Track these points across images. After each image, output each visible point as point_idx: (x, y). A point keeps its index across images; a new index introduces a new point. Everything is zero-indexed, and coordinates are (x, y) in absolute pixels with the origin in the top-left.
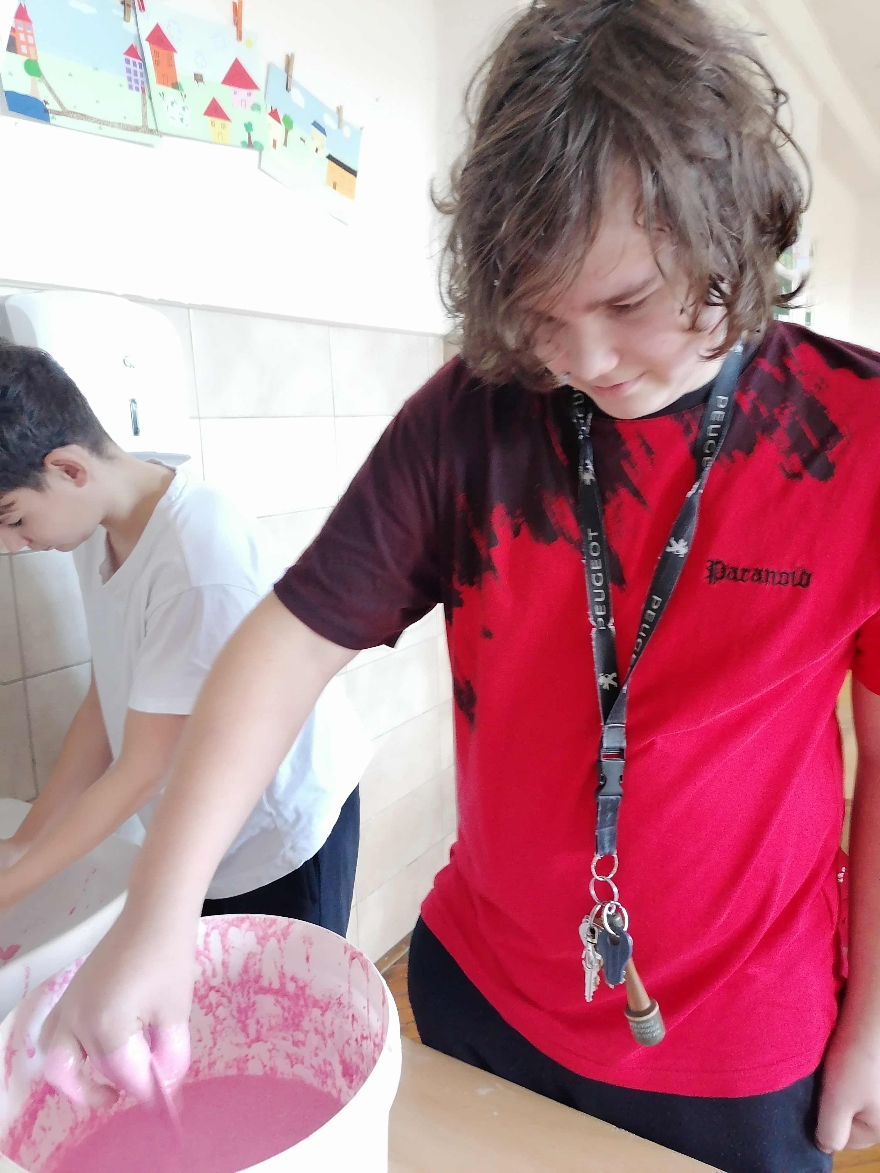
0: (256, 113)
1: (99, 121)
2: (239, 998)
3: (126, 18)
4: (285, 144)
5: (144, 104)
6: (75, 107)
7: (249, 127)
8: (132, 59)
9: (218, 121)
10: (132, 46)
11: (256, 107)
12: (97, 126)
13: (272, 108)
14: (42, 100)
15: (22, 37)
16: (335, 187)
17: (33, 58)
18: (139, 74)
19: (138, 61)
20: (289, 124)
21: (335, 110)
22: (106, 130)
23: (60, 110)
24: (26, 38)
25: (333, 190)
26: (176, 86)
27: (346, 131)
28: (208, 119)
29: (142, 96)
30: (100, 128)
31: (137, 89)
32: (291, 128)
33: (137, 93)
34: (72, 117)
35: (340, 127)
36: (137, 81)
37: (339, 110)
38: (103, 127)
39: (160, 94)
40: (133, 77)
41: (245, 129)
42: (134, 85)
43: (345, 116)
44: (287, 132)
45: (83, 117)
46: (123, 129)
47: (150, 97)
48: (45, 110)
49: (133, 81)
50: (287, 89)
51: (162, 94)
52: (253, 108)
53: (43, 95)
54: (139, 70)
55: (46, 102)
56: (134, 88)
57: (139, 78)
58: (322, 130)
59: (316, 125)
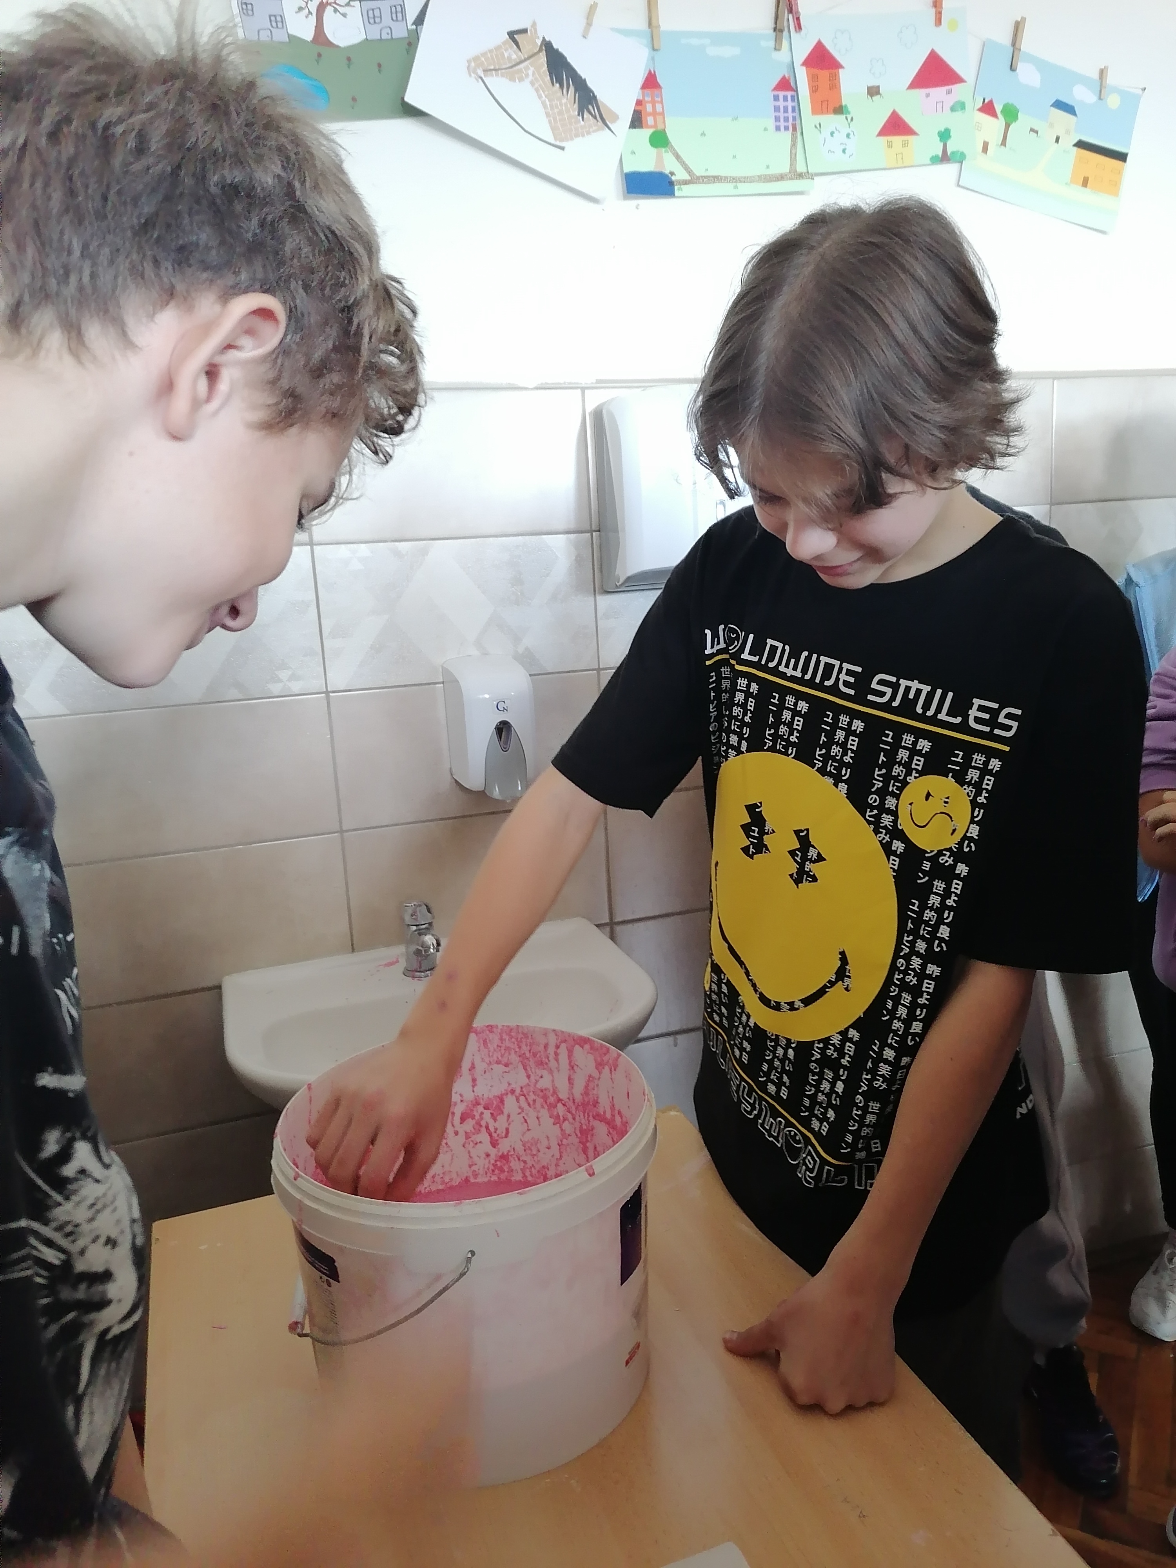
0: (958, 114)
1: (735, 180)
2: (581, 1117)
3: (777, 48)
4: (1004, 143)
5: (794, 144)
6: (707, 170)
7: (945, 135)
8: (781, 94)
9: (897, 140)
10: (784, 78)
11: (959, 106)
12: (732, 185)
13: (984, 100)
14: (667, 172)
15: (649, 108)
16: (1085, 183)
17: (660, 127)
18: (790, 109)
19: (789, 94)
20: (1011, 114)
21: (1096, 75)
22: (744, 188)
23: (688, 177)
24: (654, 107)
25: (1084, 189)
26: (839, 110)
27: (1113, 101)
28: (884, 139)
29: (793, 135)
30: (736, 187)
31: (786, 128)
32: (1016, 118)
33: (787, 132)
34: (703, 182)
35: (1100, 99)
36: (786, 119)
37: (1102, 73)
38: (739, 185)
39: (816, 127)
40: (782, 115)
41: (939, 139)
42: (782, 124)
43: (1110, 80)
44: (1007, 126)
45: (716, 179)
46: (764, 182)
47: (802, 134)
48: (671, 184)
49: (782, 119)
50: (1012, 68)
51: (818, 126)
52: (953, 109)
53: (669, 165)
54: (790, 104)
55: (672, 174)
56: (782, 128)
57: (790, 115)
58: (1070, 109)
59: (1059, 105)
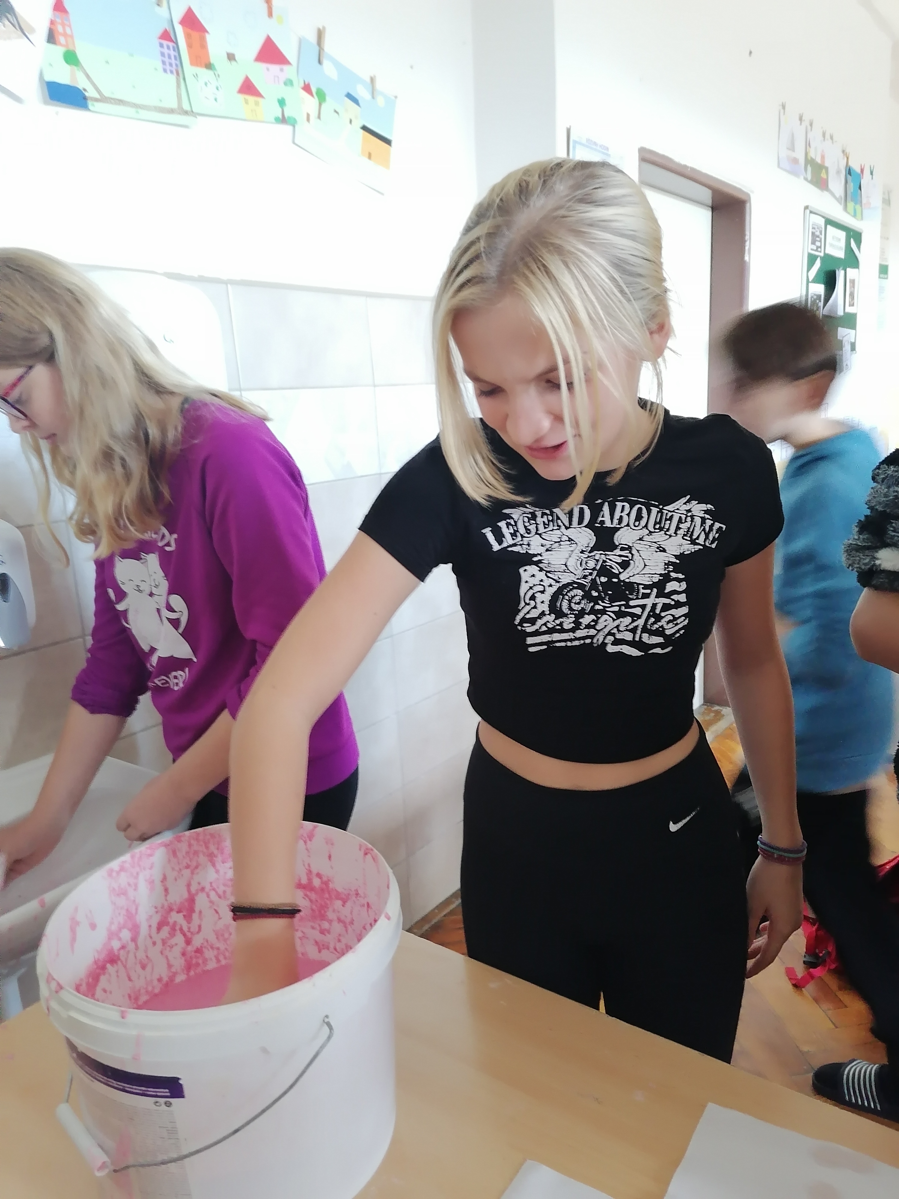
0: (288, 88)
1: (136, 106)
3: (159, 4)
4: (319, 117)
5: (179, 87)
6: (113, 93)
7: (282, 102)
8: (165, 43)
9: (251, 99)
10: (165, 30)
11: (289, 83)
12: (134, 110)
13: (304, 82)
14: (81, 88)
15: (60, 29)
16: (370, 156)
17: (71, 48)
18: (173, 57)
19: (171, 44)
20: (321, 97)
21: (368, 80)
22: (144, 114)
23: (98, 97)
24: (64, 29)
25: (368, 160)
26: (209, 66)
27: (380, 101)
28: (242, 97)
29: (177, 79)
30: (137, 112)
31: (171, 72)
32: (324, 100)
33: (171, 76)
34: (111, 103)
35: (373, 97)
36: (171, 65)
37: (372, 80)
38: (140, 110)
39: (194, 76)
41: (279, 104)
42: (168, 68)
43: (379, 86)
44: (320, 105)
45: (120, 102)
46: (159, 112)
47: (184, 79)
48: (85, 98)
49: (167, 64)
50: (320, 62)
51: (195, 76)
52: (285, 84)
53: (82, 83)
54: (172, 53)
55: (85, 90)
56: (168, 71)
57: (173, 61)
58: (355, 101)
59: (349, 96)
